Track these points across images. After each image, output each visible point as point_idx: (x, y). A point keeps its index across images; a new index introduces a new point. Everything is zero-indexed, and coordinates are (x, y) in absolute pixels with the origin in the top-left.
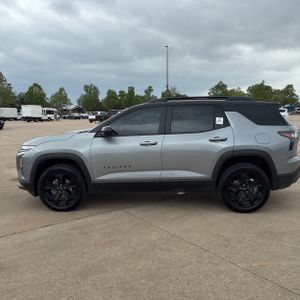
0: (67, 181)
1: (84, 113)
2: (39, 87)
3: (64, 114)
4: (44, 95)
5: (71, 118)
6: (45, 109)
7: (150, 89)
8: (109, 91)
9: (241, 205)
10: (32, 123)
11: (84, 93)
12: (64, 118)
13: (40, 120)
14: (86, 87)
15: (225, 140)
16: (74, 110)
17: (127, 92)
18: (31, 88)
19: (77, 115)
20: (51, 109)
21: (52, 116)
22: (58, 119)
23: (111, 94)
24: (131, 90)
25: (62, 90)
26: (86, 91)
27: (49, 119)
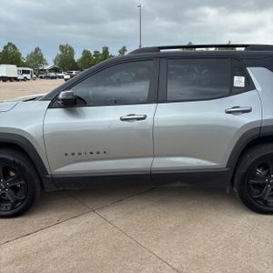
0: (12, 174)
1: (59, 72)
2: (14, 47)
3: (41, 74)
4: (20, 54)
5: (47, 77)
6: (21, 69)
7: (124, 49)
8: (84, 51)
9: (266, 203)
10: (8, 83)
11: (60, 53)
12: (41, 77)
13: (16, 79)
14: (62, 48)
15: (249, 111)
16: (51, 70)
17: (101, 52)
18: (5, 47)
19: (53, 74)
20: (27, 69)
21: (28, 76)
22: (34, 79)
23: (86, 54)
24: (106, 50)
25: (37, 50)
26: (62, 51)
27: (25, 79)
